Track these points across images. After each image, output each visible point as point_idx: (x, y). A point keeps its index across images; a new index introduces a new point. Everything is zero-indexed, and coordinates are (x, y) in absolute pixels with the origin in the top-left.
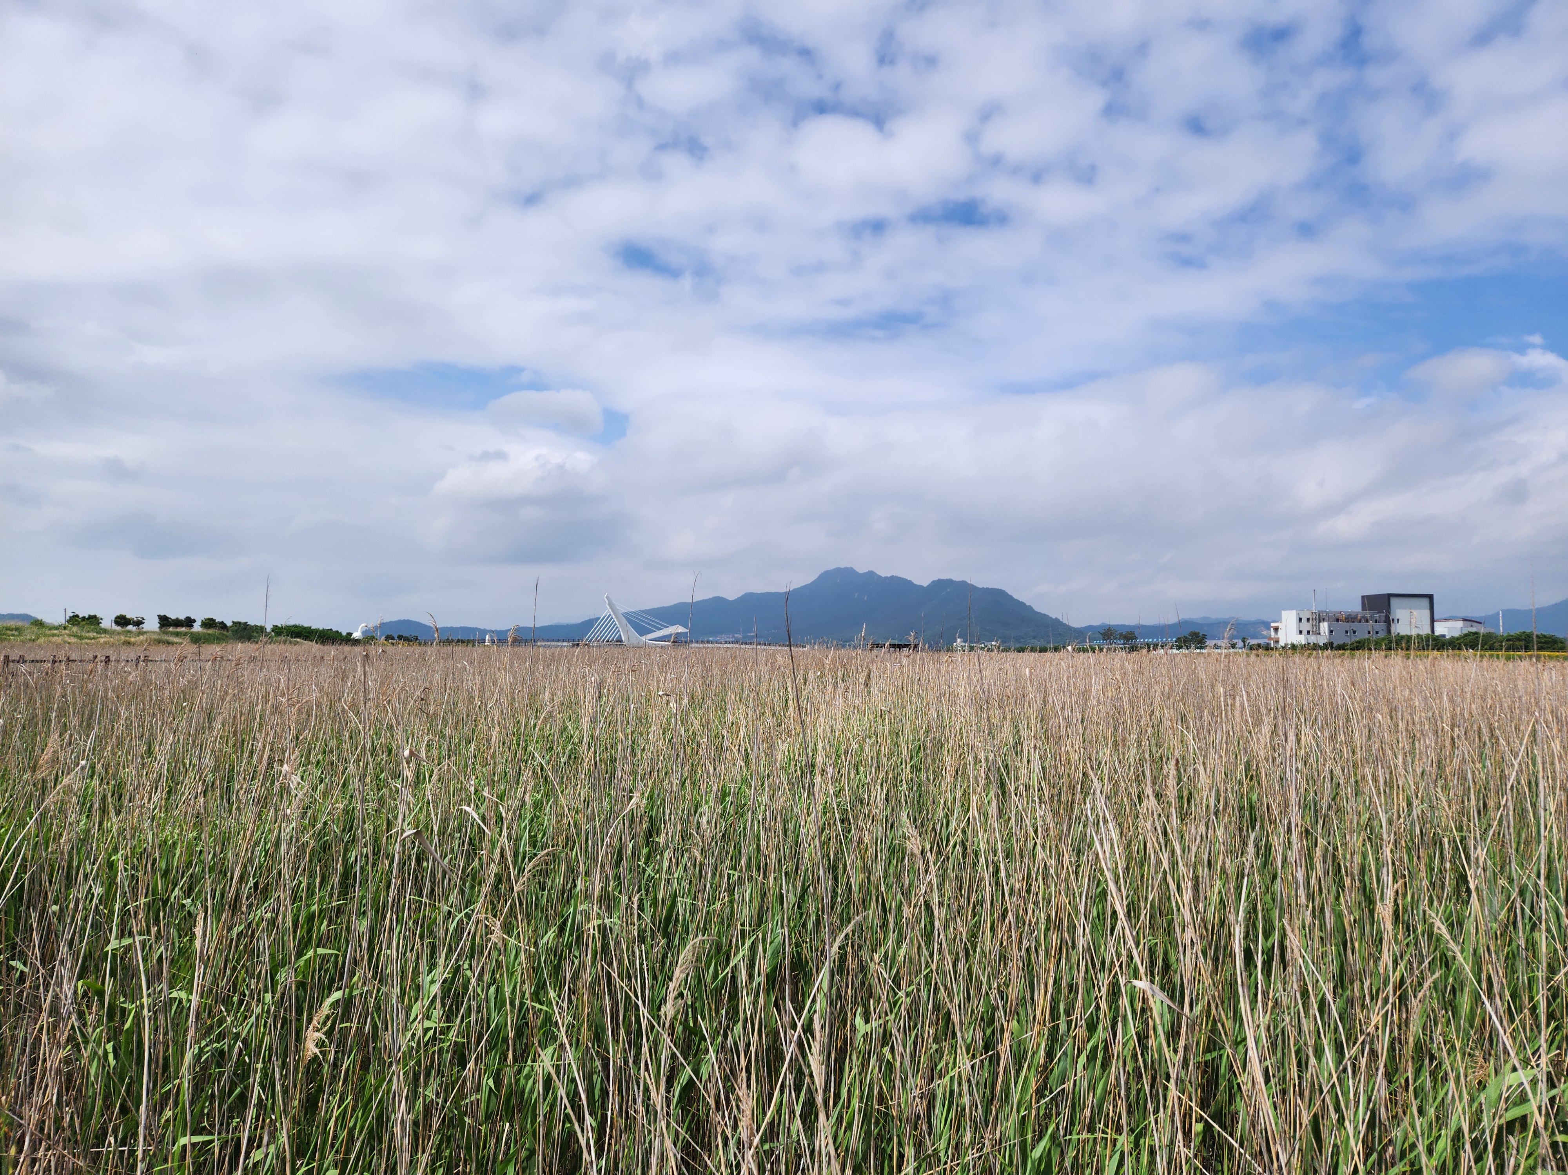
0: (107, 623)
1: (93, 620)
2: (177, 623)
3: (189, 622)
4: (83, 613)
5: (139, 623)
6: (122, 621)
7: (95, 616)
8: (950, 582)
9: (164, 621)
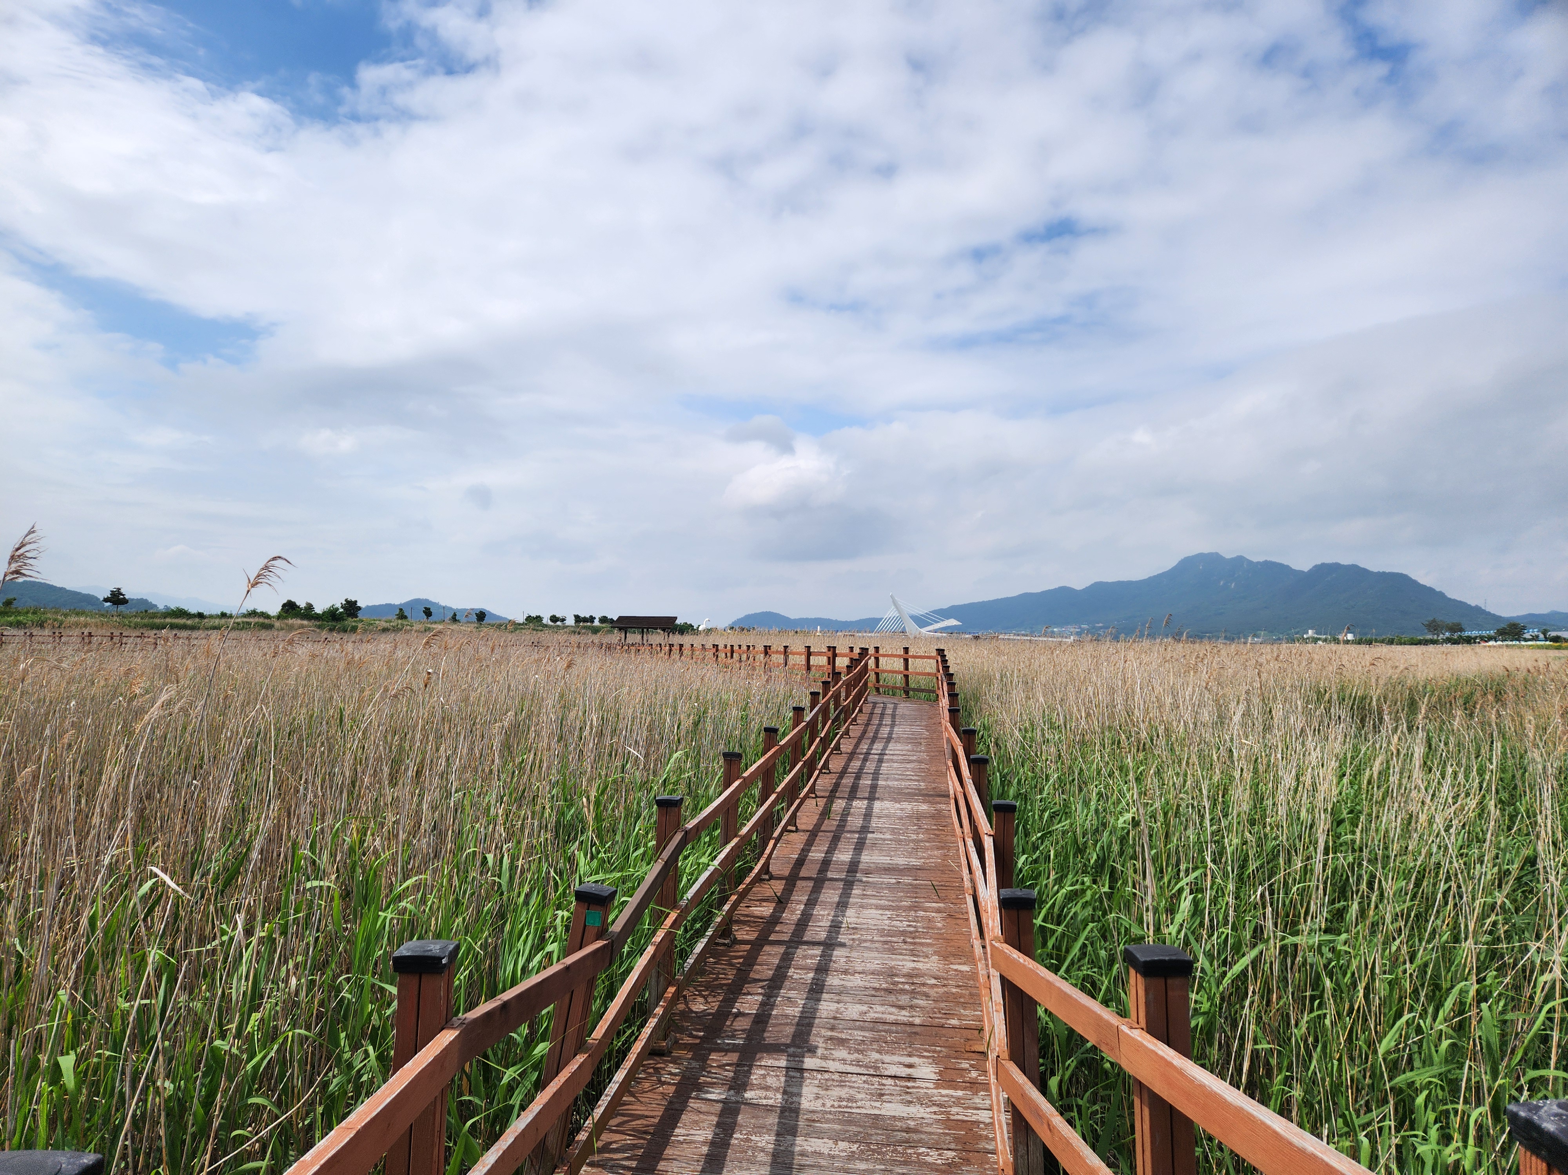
0: (546, 621)
1: (539, 618)
2: (585, 620)
3: (592, 619)
4: (534, 615)
5: (563, 620)
6: (554, 619)
7: (539, 617)
8: (1336, 567)
9: (578, 619)
